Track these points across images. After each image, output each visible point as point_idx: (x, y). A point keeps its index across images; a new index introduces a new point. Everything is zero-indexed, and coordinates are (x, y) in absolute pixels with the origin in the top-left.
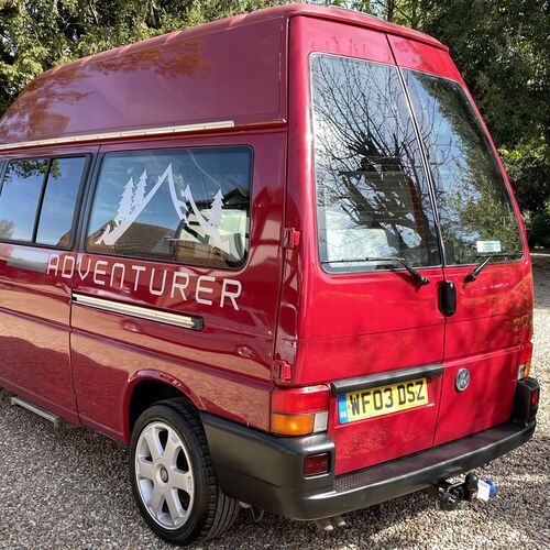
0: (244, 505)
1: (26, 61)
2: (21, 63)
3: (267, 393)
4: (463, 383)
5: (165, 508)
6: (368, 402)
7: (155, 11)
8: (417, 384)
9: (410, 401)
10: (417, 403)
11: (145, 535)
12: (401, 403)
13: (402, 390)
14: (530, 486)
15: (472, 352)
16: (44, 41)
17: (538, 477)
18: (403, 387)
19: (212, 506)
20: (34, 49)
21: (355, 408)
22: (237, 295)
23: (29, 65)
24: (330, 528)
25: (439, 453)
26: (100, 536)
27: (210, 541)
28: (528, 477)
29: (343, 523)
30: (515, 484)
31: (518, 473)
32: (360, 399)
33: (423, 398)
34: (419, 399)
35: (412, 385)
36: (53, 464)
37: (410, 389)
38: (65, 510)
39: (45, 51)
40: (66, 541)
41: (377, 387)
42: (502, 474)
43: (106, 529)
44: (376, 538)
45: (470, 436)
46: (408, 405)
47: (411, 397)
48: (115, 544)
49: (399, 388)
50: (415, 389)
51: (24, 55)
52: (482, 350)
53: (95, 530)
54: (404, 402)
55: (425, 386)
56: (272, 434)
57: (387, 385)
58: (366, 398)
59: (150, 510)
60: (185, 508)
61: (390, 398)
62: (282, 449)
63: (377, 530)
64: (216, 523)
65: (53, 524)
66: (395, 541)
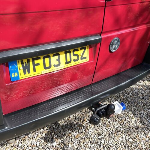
4: (115, 47)
6: (38, 64)
8: (81, 49)
9: (75, 60)
10: (80, 62)
12: (67, 63)
13: (68, 54)
15: (125, 26)
18: (70, 52)
21: (26, 69)
25: (95, 88)
32: (31, 63)
33: (85, 58)
34: (82, 58)
35: (77, 50)
37: (76, 53)
41: (46, 54)
45: (118, 74)
46: (73, 64)
47: (76, 58)
49: (66, 53)
50: (80, 52)
52: (131, 25)
54: (70, 62)
55: (87, 50)
57: (56, 52)
58: (36, 62)
61: (58, 60)
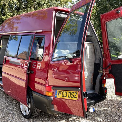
0: (40, 111)
1: (7, 16)
2: (6, 16)
3: (45, 87)
5: (25, 111)
7: (36, 6)
11: (21, 116)
14: (106, 110)
16: (12, 12)
17: (108, 108)
19: (34, 110)
20: (9, 13)
22: (40, 66)
23: (8, 16)
24: (57, 116)
26: (12, 116)
27: (34, 118)
28: (106, 108)
29: (60, 115)
30: (103, 110)
31: (104, 107)
36: (5, 101)
38: (5, 111)
39: (12, 14)
40: (4, 117)
42: (100, 108)
43: (13, 115)
44: (70, 119)
48: (14, 118)
51: (7, 14)
53: (11, 115)
56: (45, 96)
59: (22, 111)
60: (29, 111)
62: (48, 99)
63: (70, 118)
64: (35, 114)
65: (2, 113)
66: (74, 120)
